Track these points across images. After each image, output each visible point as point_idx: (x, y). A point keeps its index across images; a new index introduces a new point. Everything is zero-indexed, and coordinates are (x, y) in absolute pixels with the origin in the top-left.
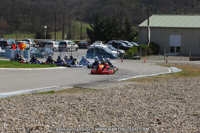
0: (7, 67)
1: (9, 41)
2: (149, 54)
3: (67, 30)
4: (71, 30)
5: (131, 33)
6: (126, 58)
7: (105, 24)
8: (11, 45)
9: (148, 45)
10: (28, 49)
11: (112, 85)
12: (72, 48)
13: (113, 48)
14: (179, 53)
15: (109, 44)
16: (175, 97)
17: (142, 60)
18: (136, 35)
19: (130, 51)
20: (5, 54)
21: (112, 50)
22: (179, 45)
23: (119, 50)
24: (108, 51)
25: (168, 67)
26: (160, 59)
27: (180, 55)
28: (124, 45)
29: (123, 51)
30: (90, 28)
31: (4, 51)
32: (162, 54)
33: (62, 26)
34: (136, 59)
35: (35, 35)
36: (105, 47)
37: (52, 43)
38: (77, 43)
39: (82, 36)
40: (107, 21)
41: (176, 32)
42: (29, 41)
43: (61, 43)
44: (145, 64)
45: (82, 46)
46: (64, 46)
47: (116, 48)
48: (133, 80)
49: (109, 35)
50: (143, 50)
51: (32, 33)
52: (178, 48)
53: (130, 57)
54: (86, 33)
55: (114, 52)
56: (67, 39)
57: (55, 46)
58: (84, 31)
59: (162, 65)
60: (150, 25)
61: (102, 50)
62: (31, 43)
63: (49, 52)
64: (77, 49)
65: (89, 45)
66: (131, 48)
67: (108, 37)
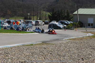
0: (11, 33)
1: (12, 21)
2: (78, 27)
3: (39, 16)
4: (41, 16)
5: (69, 17)
6: (67, 29)
7: (57, 12)
8: (12, 23)
9: (78, 23)
10: (21, 24)
11: (61, 42)
12: (41, 24)
14: (92, 27)
15: (59, 22)
16: (90, 47)
17: (74, 30)
18: (72, 18)
19: (69, 25)
20: (10, 27)
21: (60, 25)
22: (92, 23)
23: (64, 25)
24: (58, 25)
25: (87, 33)
26: (83, 29)
27: (93, 28)
28: (66, 23)
29: (65, 26)
30: (50, 14)
31: (9, 25)
32: (84, 27)
33: (37, 14)
34: (72, 29)
35: (24, 18)
36: (57, 23)
37: (32, 22)
38: (44, 21)
39: (46, 18)
40: (58, 11)
41: (91, 16)
42: (21, 21)
43: (36, 22)
44: (76, 32)
45: (46, 23)
46: (37, 23)
47: (62, 24)
48: (70, 39)
50: (75, 25)
51: (22, 17)
52: (92, 24)
53: (69, 28)
54: (48, 17)
55: (61, 26)
56: (39, 20)
57: (33, 23)
58: (47, 16)
59: (84, 32)
60: (78, 13)
61: (56, 25)
62: (22, 21)
63: (30, 26)
64: (44, 24)
65: (49, 23)
66: (70, 24)
67: (58, 19)
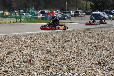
12: (82, 15)
13: (106, 14)
15: (104, 12)
21: (105, 15)
23: (109, 15)
24: (103, 15)
28: (112, 12)
29: (111, 16)
45: (87, 14)
49: (103, 7)
54: (90, 6)
56: (79, 10)
57: (72, 13)
61: (99, 15)
63: (69, 17)
64: (84, 15)
65: (91, 13)
67: (102, 8)
